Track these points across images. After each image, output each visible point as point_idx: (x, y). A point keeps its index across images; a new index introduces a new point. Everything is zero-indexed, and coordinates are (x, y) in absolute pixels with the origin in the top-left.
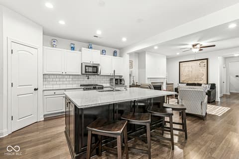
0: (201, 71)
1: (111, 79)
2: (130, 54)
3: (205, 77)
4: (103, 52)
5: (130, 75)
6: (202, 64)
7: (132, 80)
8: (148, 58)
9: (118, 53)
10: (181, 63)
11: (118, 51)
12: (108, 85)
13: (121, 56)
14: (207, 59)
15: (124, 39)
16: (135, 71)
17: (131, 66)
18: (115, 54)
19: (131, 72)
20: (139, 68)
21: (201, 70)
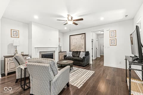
0: (82, 43)
3: (83, 47)
6: (82, 38)
10: (71, 36)
14: (85, 34)
21: (82, 41)
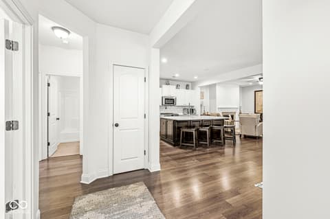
1: (184, 109)
2: (201, 87)
4: (178, 86)
5: (201, 105)
7: (203, 110)
8: (219, 90)
9: (190, 86)
10: (256, 93)
11: (190, 84)
12: (182, 114)
13: (192, 89)
15: (196, 78)
16: (206, 101)
17: (202, 97)
18: (187, 87)
19: (202, 102)
20: (210, 98)
